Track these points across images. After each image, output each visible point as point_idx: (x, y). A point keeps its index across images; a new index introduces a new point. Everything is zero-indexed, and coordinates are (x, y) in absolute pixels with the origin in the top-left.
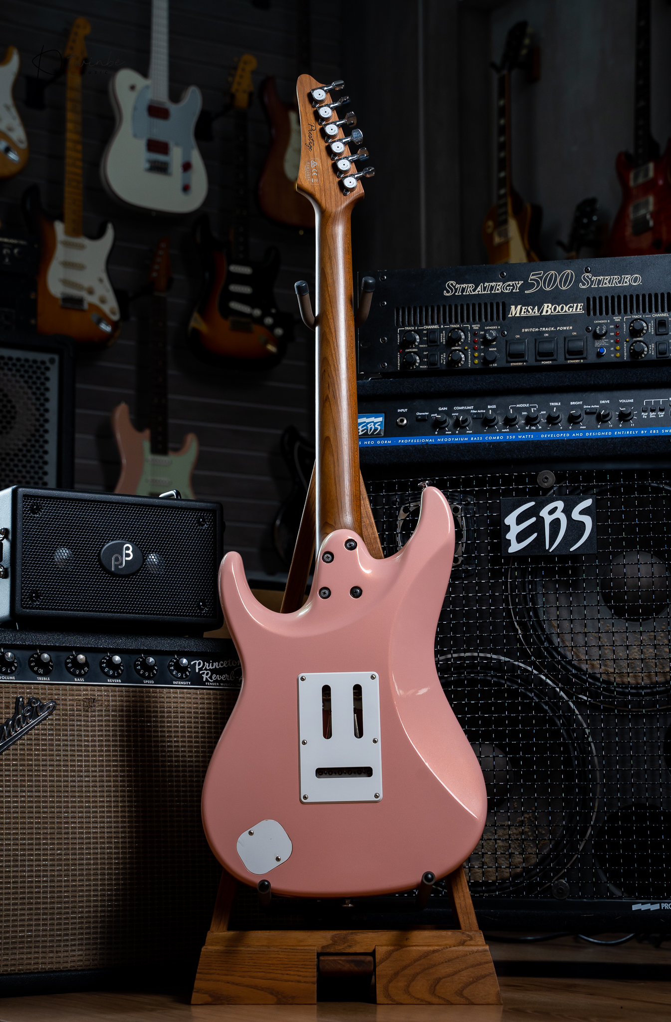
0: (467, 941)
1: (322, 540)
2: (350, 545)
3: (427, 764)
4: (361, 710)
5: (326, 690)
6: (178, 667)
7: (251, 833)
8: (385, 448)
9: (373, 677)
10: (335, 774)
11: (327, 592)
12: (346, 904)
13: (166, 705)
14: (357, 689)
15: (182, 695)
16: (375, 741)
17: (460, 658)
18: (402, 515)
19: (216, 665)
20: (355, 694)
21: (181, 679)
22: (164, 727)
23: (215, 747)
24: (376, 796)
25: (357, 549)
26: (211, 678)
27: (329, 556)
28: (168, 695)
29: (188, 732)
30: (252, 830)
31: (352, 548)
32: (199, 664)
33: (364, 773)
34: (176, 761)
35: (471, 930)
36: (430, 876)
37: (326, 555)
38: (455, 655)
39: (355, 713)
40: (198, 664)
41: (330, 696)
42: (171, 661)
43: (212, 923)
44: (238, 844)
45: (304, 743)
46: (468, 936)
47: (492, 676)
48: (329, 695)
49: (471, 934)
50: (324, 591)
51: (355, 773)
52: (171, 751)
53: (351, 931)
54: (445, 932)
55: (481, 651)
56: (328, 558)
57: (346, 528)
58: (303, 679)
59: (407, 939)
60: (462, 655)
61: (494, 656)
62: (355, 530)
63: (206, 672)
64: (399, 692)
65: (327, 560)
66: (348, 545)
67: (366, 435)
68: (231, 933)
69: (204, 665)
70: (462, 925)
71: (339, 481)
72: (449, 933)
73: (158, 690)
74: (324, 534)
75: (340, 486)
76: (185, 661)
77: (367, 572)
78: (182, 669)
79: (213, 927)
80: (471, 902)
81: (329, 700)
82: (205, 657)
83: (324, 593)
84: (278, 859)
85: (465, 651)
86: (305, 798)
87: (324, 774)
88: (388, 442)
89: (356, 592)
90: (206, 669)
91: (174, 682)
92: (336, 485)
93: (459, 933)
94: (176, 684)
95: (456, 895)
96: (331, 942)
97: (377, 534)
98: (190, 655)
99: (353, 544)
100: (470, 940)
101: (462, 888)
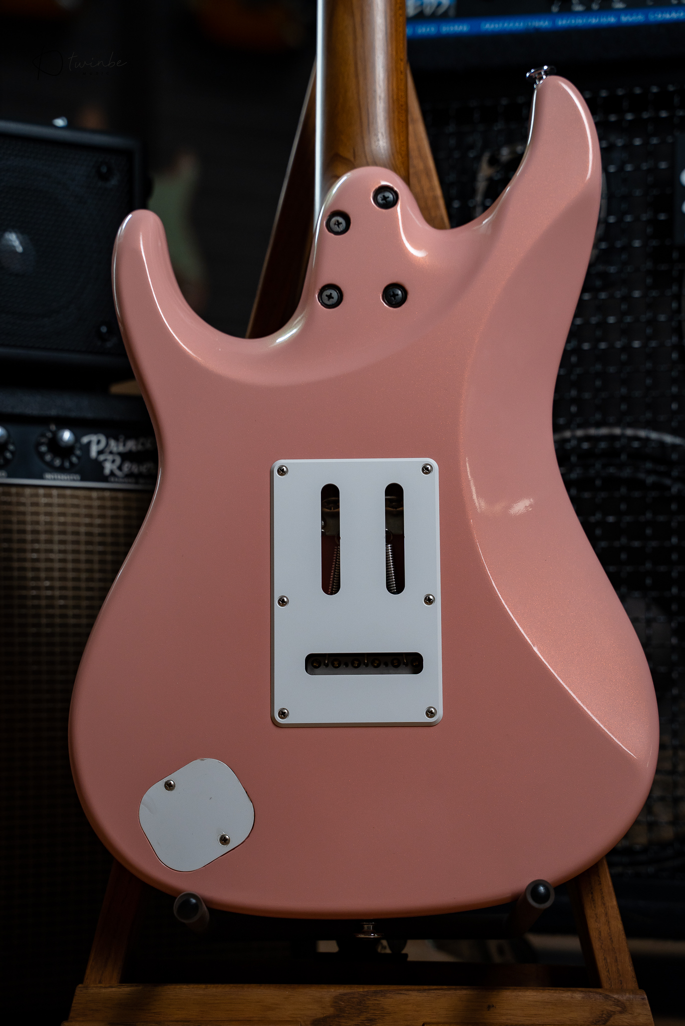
0: (614, 1013)
1: (326, 189)
2: (385, 198)
3: (535, 649)
4: (402, 537)
5: (330, 495)
6: (55, 445)
7: (169, 786)
8: (458, 39)
9: (426, 470)
10: (347, 665)
11: (335, 294)
12: (364, 933)
13: (29, 518)
14: (394, 494)
15: (62, 501)
16: (428, 601)
17: (588, 438)
18: (485, 171)
19: (131, 445)
20: (388, 503)
21: (61, 470)
22: (25, 560)
23: (100, 607)
24: (430, 713)
25: (398, 208)
26: (120, 468)
27: (341, 220)
28: (35, 500)
29: (74, 570)
30: (173, 778)
31: (388, 204)
32: (99, 442)
33: (406, 665)
34: (48, 625)
35: (622, 990)
36: (542, 889)
37: (334, 220)
38: (580, 433)
39: (388, 542)
40: (95, 443)
41: (338, 507)
42: (43, 435)
43: (91, 963)
44: (142, 806)
45: (282, 602)
46: (617, 1003)
47: (649, 472)
48: (337, 504)
49: (624, 997)
50: (328, 292)
51: (386, 665)
52: (38, 607)
53: (373, 988)
54: (569, 994)
55: (630, 425)
56: (339, 224)
57: (375, 163)
58: (282, 472)
59: (489, 1007)
60: (593, 431)
61: (654, 435)
62: (395, 169)
63: (110, 457)
64: (478, 503)
65: (336, 229)
66: (380, 198)
67: (421, 17)
68: (126, 989)
69: (107, 444)
70: (603, 975)
71: (365, 69)
72: (577, 996)
73: (14, 490)
74: (330, 177)
75: (365, 78)
76: (67, 435)
77: (417, 253)
78: (65, 451)
79: (91, 974)
80: (620, 926)
81: (337, 516)
82: (110, 429)
83: (330, 297)
84: (224, 840)
85: (598, 425)
86: (283, 714)
87: (323, 667)
88: (461, 28)
89: (395, 295)
90: (111, 453)
91: (48, 476)
92: (357, 76)
93: (597, 996)
94: (51, 479)
95: (589, 912)
96: (331, 1011)
97: (439, 192)
98: (80, 426)
99: (391, 196)
100: (621, 1012)
101: (603, 898)
